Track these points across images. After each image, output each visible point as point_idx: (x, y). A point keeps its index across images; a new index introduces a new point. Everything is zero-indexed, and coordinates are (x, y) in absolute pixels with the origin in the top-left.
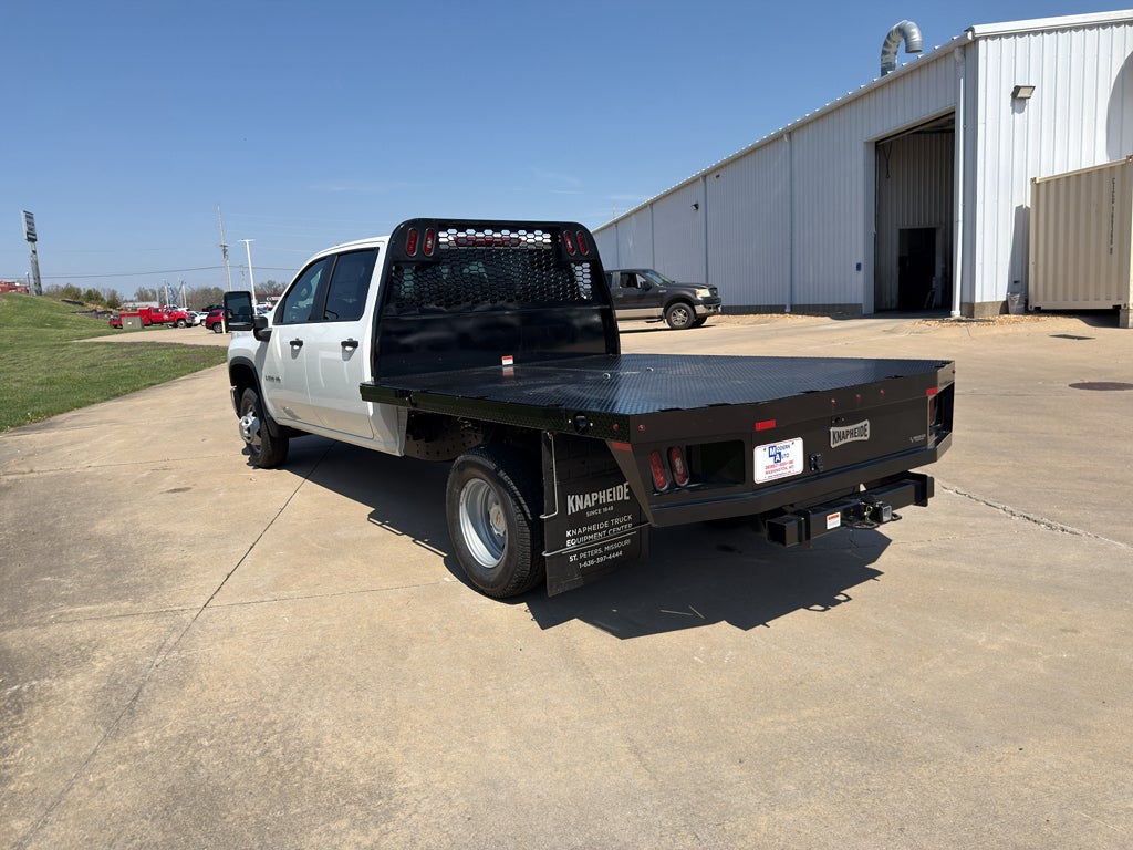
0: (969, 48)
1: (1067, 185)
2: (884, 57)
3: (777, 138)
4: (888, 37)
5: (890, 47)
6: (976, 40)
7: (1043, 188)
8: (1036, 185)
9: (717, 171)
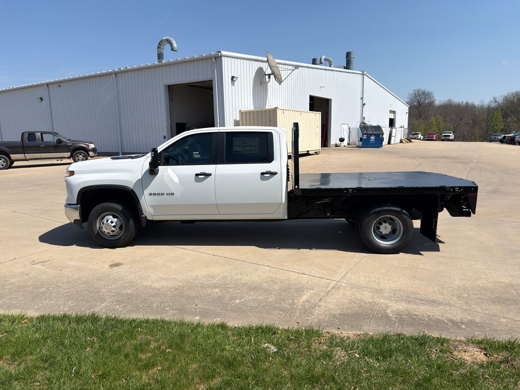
0: (218, 58)
1: (254, 115)
2: (159, 49)
3: (108, 74)
4: (161, 41)
5: (162, 46)
6: (221, 56)
7: (244, 114)
8: (241, 113)
9: (59, 84)
